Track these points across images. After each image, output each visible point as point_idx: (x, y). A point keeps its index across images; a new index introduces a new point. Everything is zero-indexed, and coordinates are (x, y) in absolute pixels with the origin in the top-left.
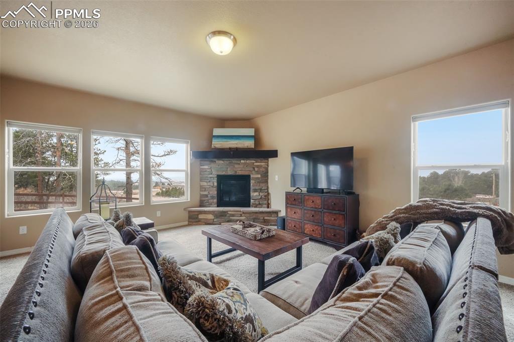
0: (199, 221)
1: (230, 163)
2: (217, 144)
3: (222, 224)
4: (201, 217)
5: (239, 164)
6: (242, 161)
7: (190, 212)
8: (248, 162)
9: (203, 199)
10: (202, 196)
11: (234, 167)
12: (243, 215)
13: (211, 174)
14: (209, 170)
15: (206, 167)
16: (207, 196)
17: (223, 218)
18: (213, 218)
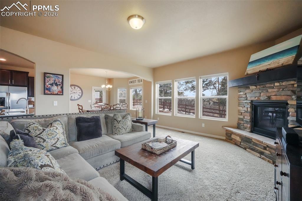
0: (231, 140)
1: (263, 87)
2: (251, 69)
3: (247, 149)
4: (233, 136)
5: (273, 88)
6: (277, 84)
7: (227, 130)
8: (284, 84)
9: (240, 122)
10: (240, 119)
11: (267, 91)
12: (268, 149)
13: (246, 99)
14: (244, 96)
15: (242, 93)
16: (242, 120)
17: (248, 144)
18: (240, 141)
